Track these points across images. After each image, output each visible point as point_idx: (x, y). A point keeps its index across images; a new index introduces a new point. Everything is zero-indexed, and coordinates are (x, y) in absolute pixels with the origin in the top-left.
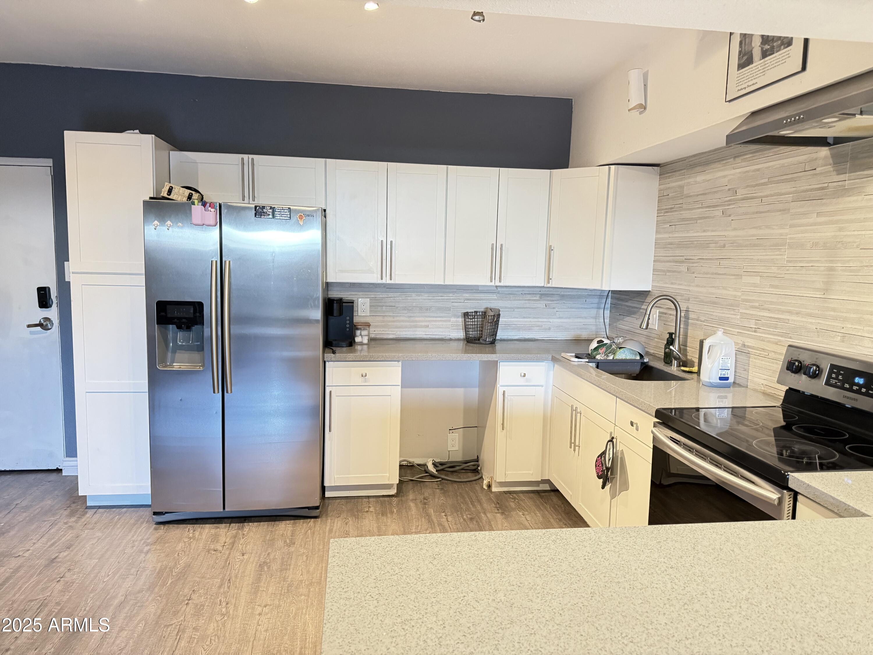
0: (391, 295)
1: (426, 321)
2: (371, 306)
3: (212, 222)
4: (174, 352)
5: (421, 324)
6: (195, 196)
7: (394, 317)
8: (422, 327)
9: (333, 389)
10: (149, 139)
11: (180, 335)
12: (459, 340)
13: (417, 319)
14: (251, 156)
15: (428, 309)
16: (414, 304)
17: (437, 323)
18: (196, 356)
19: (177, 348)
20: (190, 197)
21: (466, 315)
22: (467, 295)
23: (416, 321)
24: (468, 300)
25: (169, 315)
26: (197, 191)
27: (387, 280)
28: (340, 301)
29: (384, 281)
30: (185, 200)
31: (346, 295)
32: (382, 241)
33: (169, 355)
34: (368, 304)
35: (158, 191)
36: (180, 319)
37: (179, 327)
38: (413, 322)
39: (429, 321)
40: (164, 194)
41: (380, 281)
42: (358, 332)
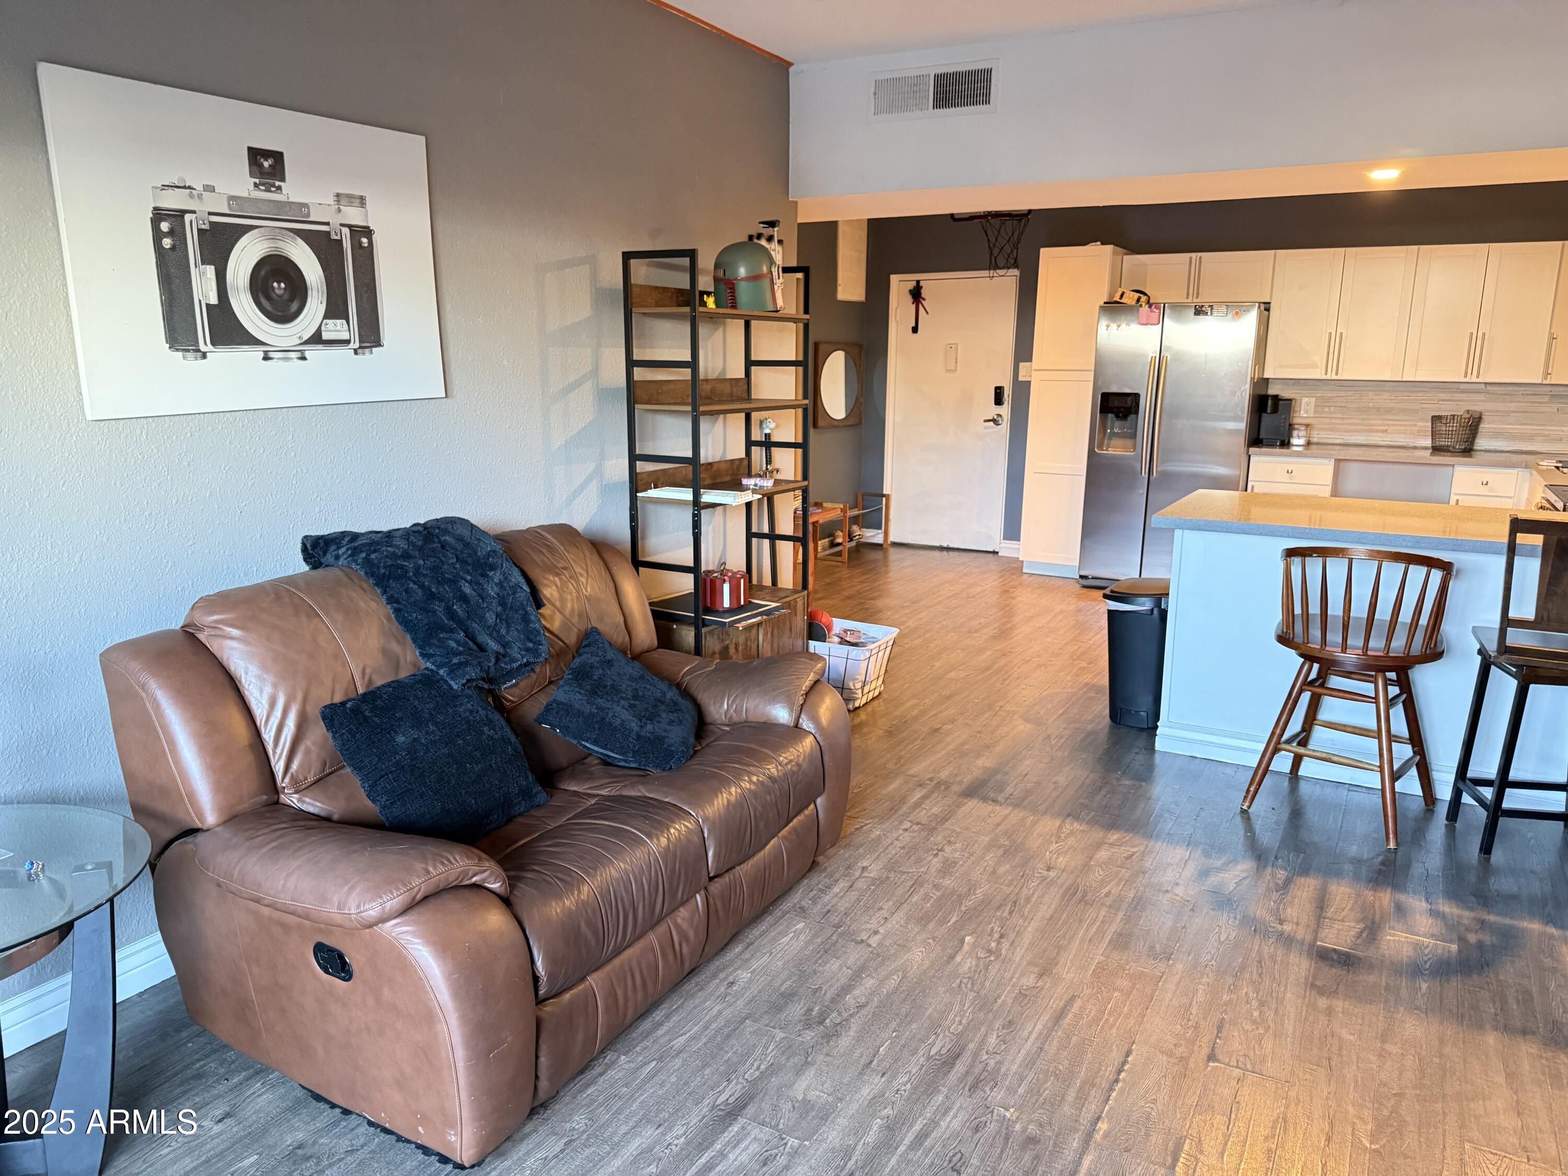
0: (1341, 394)
1: (1384, 425)
2: (1316, 406)
3: (1156, 322)
4: (1110, 439)
5: (1377, 428)
6: (1144, 298)
7: (1343, 419)
8: (1377, 431)
9: (1256, 484)
10: (1109, 248)
11: (1118, 423)
12: (1426, 448)
13: (1373, 422)
14: (1199, 254)
15: (1388, 411)
16: (1371, 405)
17: (1399, 428)
18: (1129, 442)
19: (1114, 435)
20: (1138, 300)
21: (1436, 419)
22: (1442, 396)
23: (1371, 425)
24: (1443, 400)
25: (1111, 405)
26: (1145, 294)
27: (1331, 376)
28: (1276, 398)
29: (1328, 377)
30: (1134, 303)
31: (1285, 393)
32: (1330, 333)
33: (1106, 441)
34: (1313, 404)
35: (1111, 295)
36: (1118, 408)
37: (1117, 416)
38: (1367, 425)
39: (1389, 425)
40: (1117, 298)
41: (1324, 377)
42: (1295, 433)
